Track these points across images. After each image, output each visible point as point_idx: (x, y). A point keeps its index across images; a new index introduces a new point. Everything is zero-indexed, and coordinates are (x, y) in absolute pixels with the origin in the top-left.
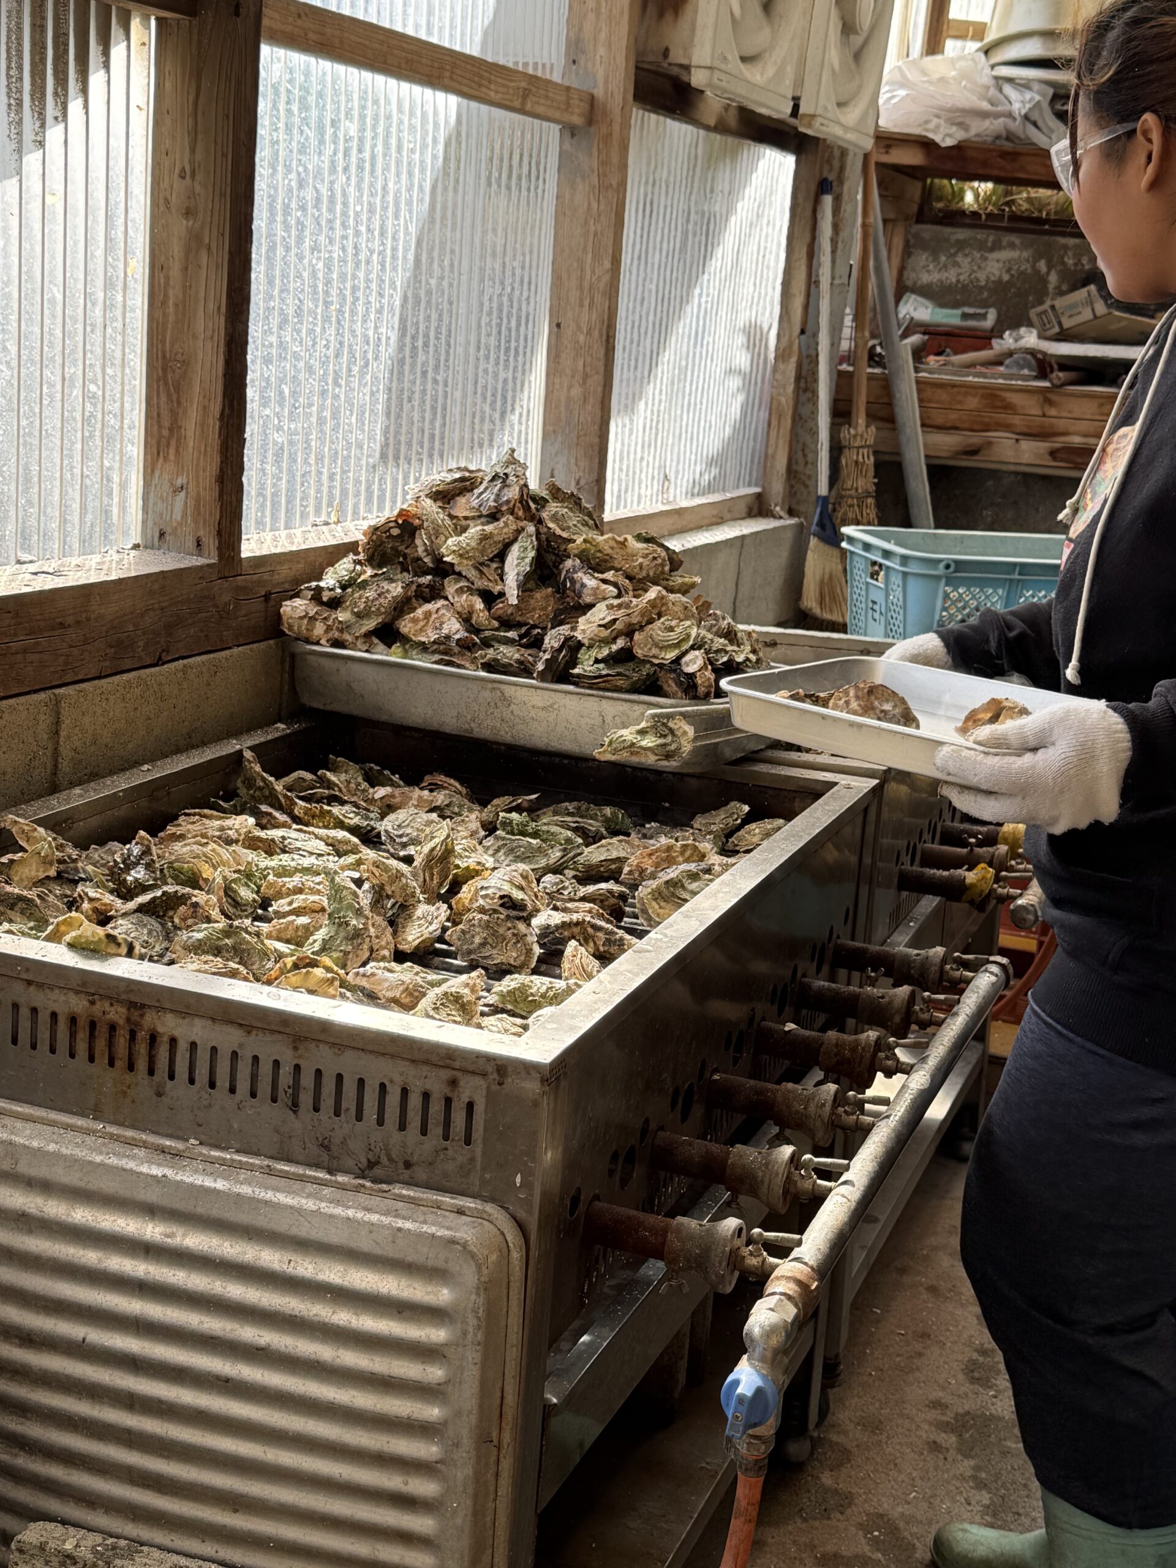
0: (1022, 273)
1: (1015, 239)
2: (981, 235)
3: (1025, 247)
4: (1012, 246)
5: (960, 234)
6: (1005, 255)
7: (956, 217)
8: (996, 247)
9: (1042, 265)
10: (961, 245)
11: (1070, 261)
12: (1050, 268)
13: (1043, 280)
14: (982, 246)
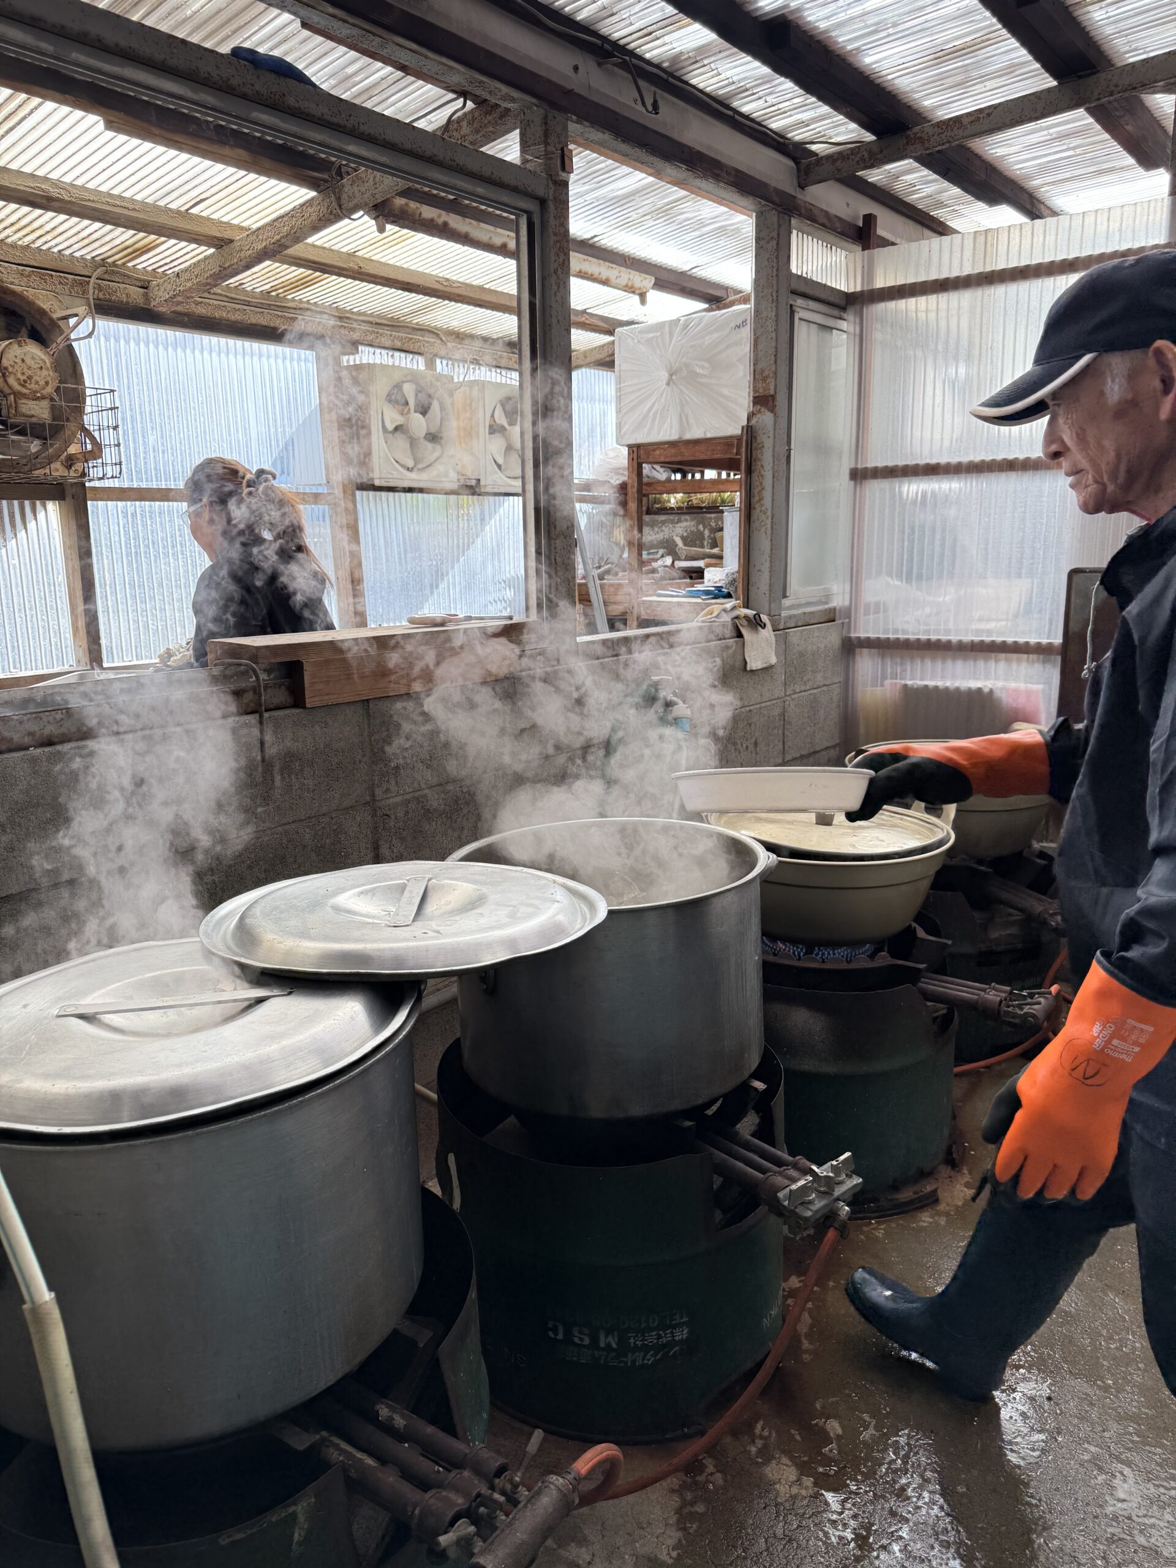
0: (692, 532)
1: (688, 517)
2: (672, 517)
3: (692, 520)
4: (686, 520)
5: (663, 518)
6: (684, 524)
7: (665, 511)
8: (679, 521)
9: (701, 527)
10: (663, 523)
11: (713, 524)
12: (704, 528)
13: (702, 534)
14: (672, 522)
